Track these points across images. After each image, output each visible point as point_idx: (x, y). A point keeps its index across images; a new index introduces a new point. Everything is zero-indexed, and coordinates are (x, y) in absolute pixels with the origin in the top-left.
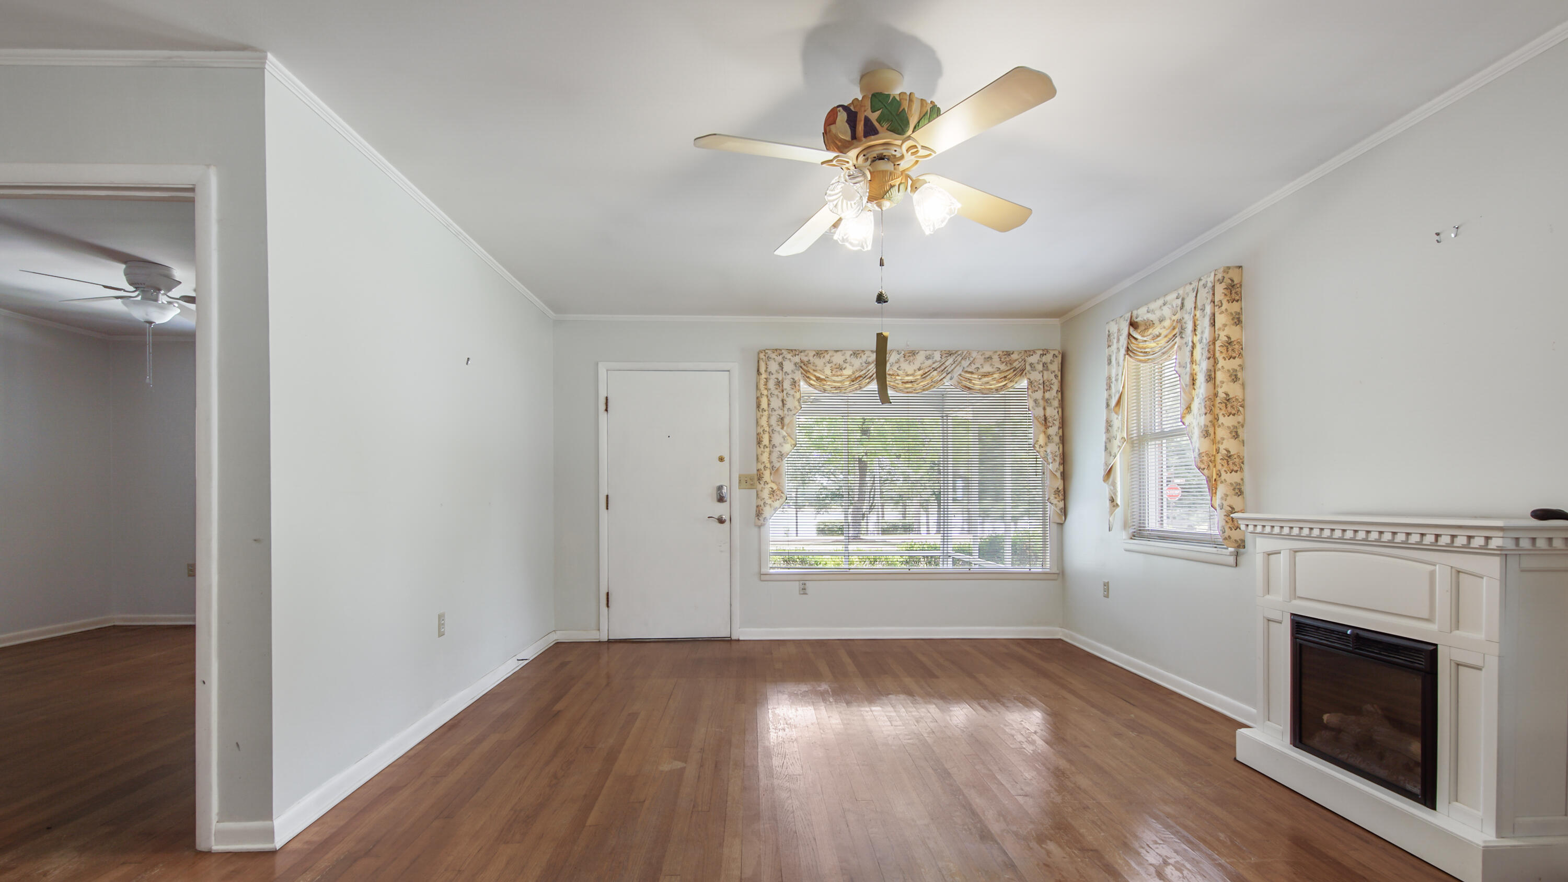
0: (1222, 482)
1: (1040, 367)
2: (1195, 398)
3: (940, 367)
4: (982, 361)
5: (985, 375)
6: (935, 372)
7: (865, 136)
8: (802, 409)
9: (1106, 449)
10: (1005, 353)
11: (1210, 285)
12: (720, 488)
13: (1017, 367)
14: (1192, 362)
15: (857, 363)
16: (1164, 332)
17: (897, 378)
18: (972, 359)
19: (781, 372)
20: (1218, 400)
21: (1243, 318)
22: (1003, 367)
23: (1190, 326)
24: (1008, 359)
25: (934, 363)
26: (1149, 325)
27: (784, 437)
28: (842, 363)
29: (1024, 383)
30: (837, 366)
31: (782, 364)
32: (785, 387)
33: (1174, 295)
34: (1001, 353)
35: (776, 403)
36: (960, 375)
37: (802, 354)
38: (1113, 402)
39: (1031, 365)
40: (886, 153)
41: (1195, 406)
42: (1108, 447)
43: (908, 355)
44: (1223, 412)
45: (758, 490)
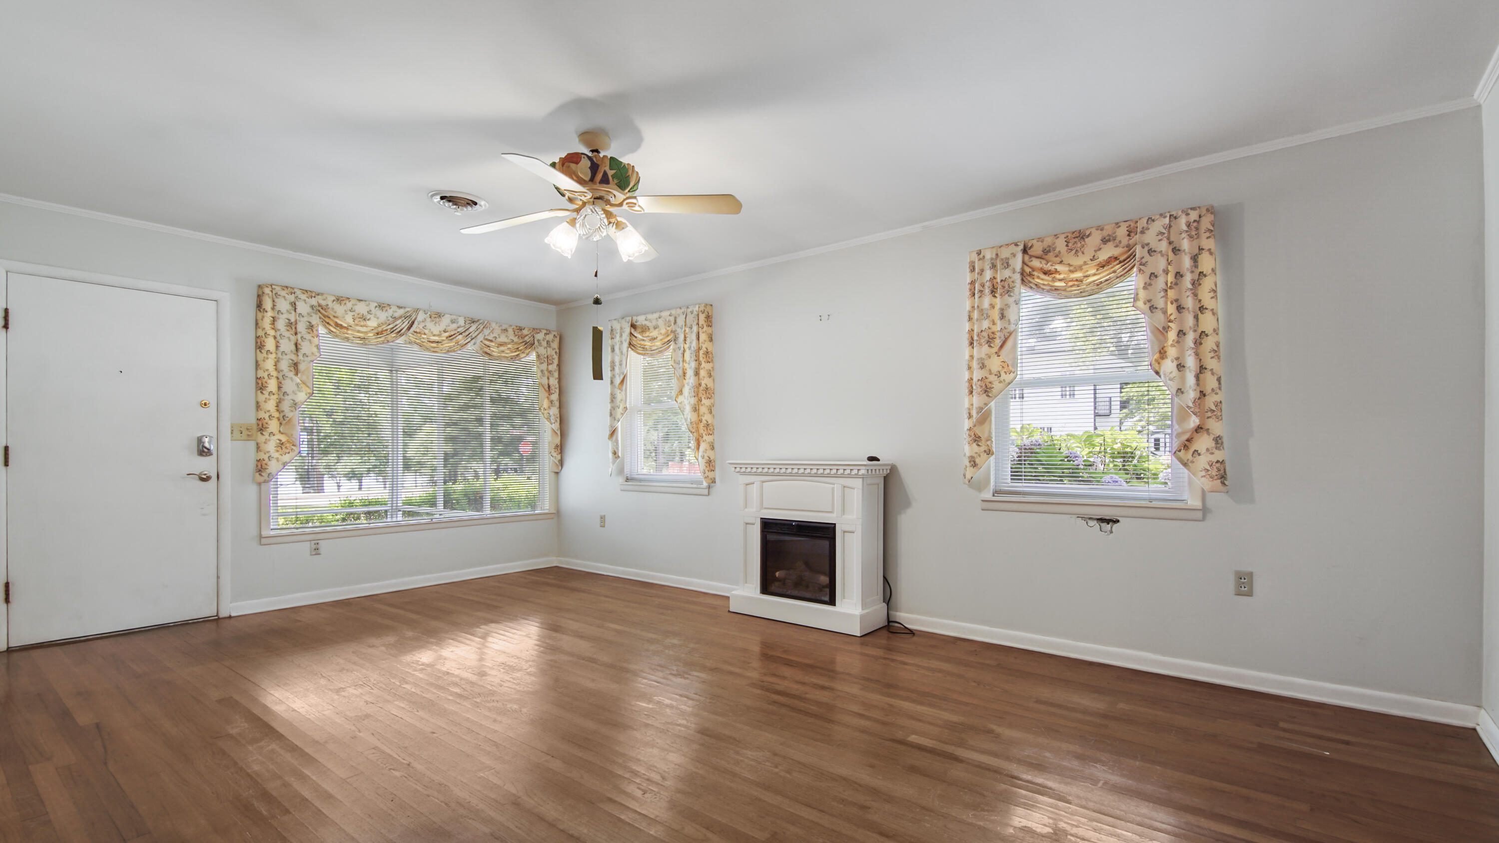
0: (703, 441)
1: (544, 344)
2: (686, 385)
3: (465, 331)
4: (499, 332)
5: (501, 345)
6: (461, 336)
7: (600, 183)
8: (322, 356)
9: (611, 415)
10: (518, 328)
11: (695, 313)
12: (200, 440)
13: (528, 341)
14: (683, 361)
15: (383, 316)
16: (660, 337)
17: (423, 336)
18: (491, 329)
19: (293, 312)
20: (701, 388)
21: (713, 338)
22: (516, 339)
23: (681, 337)
24: (520, 333)
25: (458, 327)
26: (644, 329)
27: (298, 385)
28: (365, 313)
29: (533, 356)
30: (360, 316)
31: (295, 304)
32: (299, 330)
33: (668, 313)
34: (515, 327)
35: (287, 346)
36: (481, 342)
37: (320, 297)
38: (618, 381)
39: (538, 341)
40: (606, 197)
41: (686, 390)
42: (613, 413)
43: (434, 316)
44: (704, 396)
45: (259, 441)
